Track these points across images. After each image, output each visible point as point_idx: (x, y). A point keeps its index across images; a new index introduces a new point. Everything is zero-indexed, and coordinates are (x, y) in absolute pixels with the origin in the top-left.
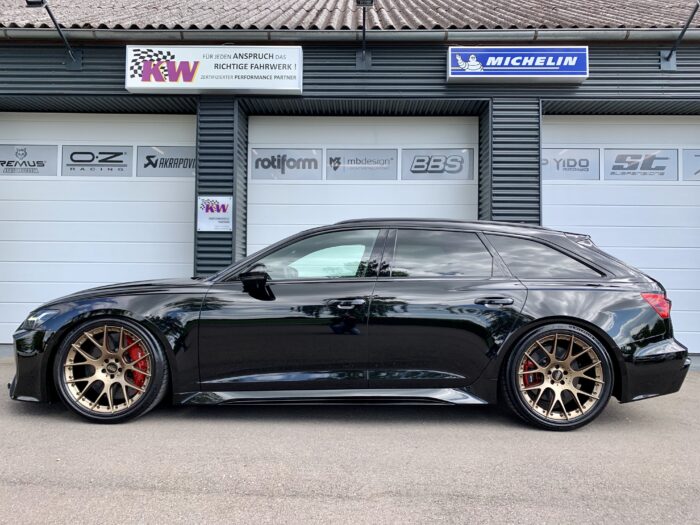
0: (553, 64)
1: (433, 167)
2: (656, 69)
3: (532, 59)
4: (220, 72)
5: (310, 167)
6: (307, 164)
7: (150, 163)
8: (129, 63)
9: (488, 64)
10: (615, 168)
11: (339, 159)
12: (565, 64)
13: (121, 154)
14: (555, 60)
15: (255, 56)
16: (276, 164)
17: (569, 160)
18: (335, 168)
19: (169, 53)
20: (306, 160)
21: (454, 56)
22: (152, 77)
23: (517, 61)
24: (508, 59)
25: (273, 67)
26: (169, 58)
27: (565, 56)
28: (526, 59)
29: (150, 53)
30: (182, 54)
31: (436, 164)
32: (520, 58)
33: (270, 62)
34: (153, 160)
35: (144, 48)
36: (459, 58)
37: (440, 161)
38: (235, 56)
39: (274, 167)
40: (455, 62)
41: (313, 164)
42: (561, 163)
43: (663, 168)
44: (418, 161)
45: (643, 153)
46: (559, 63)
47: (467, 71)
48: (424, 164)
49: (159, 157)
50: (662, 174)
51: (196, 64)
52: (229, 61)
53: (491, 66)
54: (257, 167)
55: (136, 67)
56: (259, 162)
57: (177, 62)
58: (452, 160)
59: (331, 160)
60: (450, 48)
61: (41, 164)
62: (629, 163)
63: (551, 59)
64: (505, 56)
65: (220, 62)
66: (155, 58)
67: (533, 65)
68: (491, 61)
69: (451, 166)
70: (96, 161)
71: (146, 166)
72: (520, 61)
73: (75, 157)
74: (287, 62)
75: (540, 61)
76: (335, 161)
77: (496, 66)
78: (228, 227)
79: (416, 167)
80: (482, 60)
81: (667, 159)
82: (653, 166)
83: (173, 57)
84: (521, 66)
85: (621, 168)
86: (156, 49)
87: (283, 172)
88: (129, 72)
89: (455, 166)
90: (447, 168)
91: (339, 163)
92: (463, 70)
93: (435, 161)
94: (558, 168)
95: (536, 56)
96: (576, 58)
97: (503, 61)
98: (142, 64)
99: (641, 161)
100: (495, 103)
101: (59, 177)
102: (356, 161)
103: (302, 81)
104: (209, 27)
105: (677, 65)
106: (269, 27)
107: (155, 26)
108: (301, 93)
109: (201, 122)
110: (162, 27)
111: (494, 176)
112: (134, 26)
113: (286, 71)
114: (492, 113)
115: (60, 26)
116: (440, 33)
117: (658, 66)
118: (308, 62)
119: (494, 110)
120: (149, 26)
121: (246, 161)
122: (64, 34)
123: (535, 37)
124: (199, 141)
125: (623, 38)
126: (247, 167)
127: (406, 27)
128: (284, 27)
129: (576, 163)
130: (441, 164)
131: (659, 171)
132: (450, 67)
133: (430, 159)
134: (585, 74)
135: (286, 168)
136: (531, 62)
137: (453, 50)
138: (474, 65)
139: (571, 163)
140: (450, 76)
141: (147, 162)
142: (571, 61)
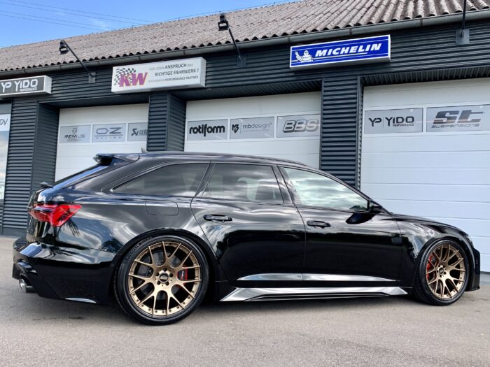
0: (363, 50)
1: (298, 128)
2: (453, 44)
3: (348, 48)
4: (158, 77)
5: (220, 132)
6: (219, 129)
7: (135, 133)
8: (114, 77)
9: (317, 55)
10: (436, 122)
11: (237, 125)
12: (372, 49)
13: (120, 128)
14: (364, 48)
15: (176, 66)
16: (201, 130)
17: (397, 118)
18: (235, 132)
19: (133, 69)
20: (219, 127)
21: (294, 53)
23: (337, 51)
24: (331, 50)
25: (186, 72)
26: (133, 72)
27: (372, 44)
28: (344, 48)
29: (124, 70)
30: (139, 69)
31: (300, 126)
32: (339, 49)
33: (185, 68)
34: (136, 131)
35: (121, 68)
36: (297, 54)
37: (302, 123)
38: (166, 67)
39: (200, 132)
40: (294, 57)
41: (222, 129)
42: (391, 121)
43: (478, 120)
44: (288, 124)
45: (461, 110)
46: (367, 49)
47: (302, 62)
48: (292, 126)
49: (138, 130)
50: (478, 125)
51: (146, 74)
52: (163, 71)
53: (318, 57)
54: (190, 133)
55: (117, 79)
56: (192, 130)
57: (137, 74)
58: (311, 123)
59: (233, 126)
60: (291, 47)
61: (83, 136)
62: (447, 118)
63: (361, 47)
64: (328, 49)
65: (158, 71)
66: (126, 73)
67: (348, 53)
68: (319, 53)
69: (309, 127)
70: (108, 134)
71: (132, 135)
72: (339, 51)
73: (99, 131)
74: (193, 68)
75: (353, 49)
76: (235, 128)
77: (322, 56)
79: (287, 128)
80: (312, 53)
81: (482, 113)
82: (469, 120)
83: (135, 71)
84: (339, 54)
85: (441, 122)
86: (127, 67)
87: (205, 135)
88: (113, 82)
89: (313, 127)
91: (238, 128)
92: (299, 61)
93: (299, 123)
94: (389, 125)
95: (350, 46)
96: (380, 45)
97: (327, 53)
98: (120, 77)
99: (458, 116)
100: (325, 82)
101: (91, 143)
102: (249, 126)
103: (204, 79)
104: (154, 51)
105: (470, 40)
106: (185, 47)
107: (128, 54)
108: (204, 86)
109: (150, 108)
110: (131, 54)
111: (323, 133)
112: (118, 56)
113: (193, 73)
114: (323, 89)
115: (84, 60)
116: (285, 39)
117: (454, 42)
118: (209, 66)
119: (325, 87)
120: (125, 55)
121: (184, 129)
122: (84, 64)
123: (351, 33)
124: (149, 119)
125: (419, 25)
126: (184, 133)
127: (265, 37)
128: (193, 46)
129: (403, 120)
130: (303, 126)
131: (475, 123)
132: (291, 61)
133: (296, 122)
134: (387, 55)
135: (207, 133)
136: (346, 51)
137: (293, 49)
138: (307, 57)
139: (400, 120)
140: (291, 66)
141: (133, 132)
142: (376, 47)
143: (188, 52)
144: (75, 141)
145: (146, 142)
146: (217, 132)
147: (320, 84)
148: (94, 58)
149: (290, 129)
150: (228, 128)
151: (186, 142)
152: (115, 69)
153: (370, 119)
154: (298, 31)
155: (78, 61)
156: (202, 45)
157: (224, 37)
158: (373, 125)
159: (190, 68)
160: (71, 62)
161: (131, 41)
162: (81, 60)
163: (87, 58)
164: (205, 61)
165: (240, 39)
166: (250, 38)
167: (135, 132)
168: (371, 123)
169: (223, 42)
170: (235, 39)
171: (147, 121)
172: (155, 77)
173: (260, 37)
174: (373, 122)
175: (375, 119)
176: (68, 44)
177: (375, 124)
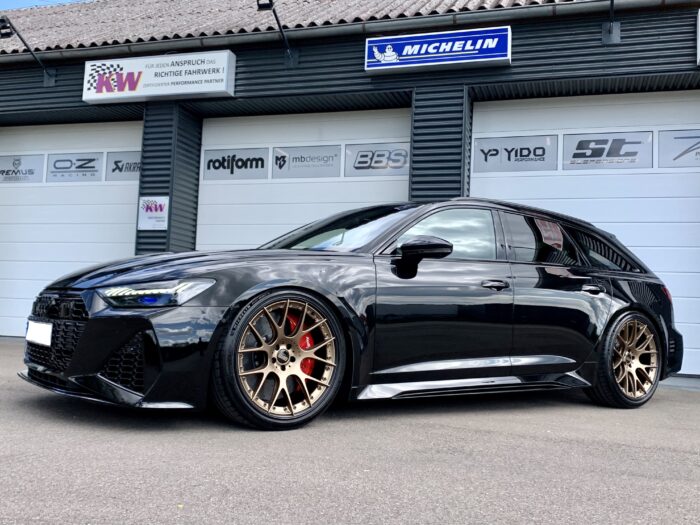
0: (472, 48)
1: (376, 162)
2: (598, 43)
3: (450, 44)
4: (159, 80)
5: (257, 166)
6: (254, 163)
8: (87, 77)
9: (404, 53)
10: (576, 156)
12: (485, 47)
13: (93, 160)
14: (474, 44)
15: (189, 62)
16: (226, 164)
17: (521, 149)
18: (281, 167)
19: (118, 66)
20: (254, 159)
21: (370, 48)
22: (104, 89)
23: (434, 48)
24: (425, 46)
25: (205, 72)
26: (118, 70)
27: (484, 38)
28: (444, 44)
29: (104, 67)
30: (129, 65)
31: (379, 159)
32: (437, 44)
33: (202, 67)
34: (120, 165)
35: (99, 63)
36: (375, 50)
37: (383, 155)
38: (173, 64)
39: (224, 168)
40: (371, 55)
41: (260, 163)
42: (513, 154)
43: (635, 154)
44: (362, 156)
45: (611, 138)
46: (478, 46)
47: (383, 62)
48: (367, 159)
49: (124, 162)
50: (633, 161)
51: (140, 73)
52: (167, 69)
53: (407, 55)
54: (209, 168)
55: (92, 81)
56: (212, 164)
57: (125, 73)
58: (396, 155)
59: (277, 159)
61: (31, 172)
62: (592, 149)
63: (470, 42)
64: (422, 44)
65: (159, 70)
66: (107, 71)
67: (451, 51)
68: (408, 50)
69: (394, 161)
70: (73, 168)
71: (114, 170)
72: (438, 48)
73: (58, 165)
74: (216, 66)
75: (458, 46)
76: (280, 161)
77: (412, 55)
78: (164, 226)
79: (360, 163)
80: (398, 49)
81: (639, 143)
82: (622, 152)
83: (122, 69)
84: (438, 52)
85: (583, 155)
86: (108, 63)
87: (232, 172)
88: (86, 85)
89: (398, 161)
90: (391, 164)
91: (285, 162)
92: (379, 61)
93: (379, 156)
94: (509, 159)
95: (454, 41)
96: (496, 40)
97: (420, 49)
98: (96, 78)
99: (607, 147)
100: (417, 94)
101: (44, 184)
102: (301, 159)
103: (233, 83)
104: (153, 39)
105: (622, 38)
106: (203, 34)
107: (110, 42)
108: (232, 94)
109: (145, 127)
110: (115, 42)
111: (414, 169)
112: (93, 44)
113: (215, 75)
114: (414, 103)
115: (37, 50)
116: (358, 27)
117: (600, 39)
118: (240, 64)
119: (417, 100)
120: (105, 43)
121: (199, 162)
122: (38, 56)
123: (454, 21)
124: (144, 145)
125: (551, 14)
126: (198, 168)
127: (327, 23)
128: (216, 33)
129: (530, 152)
130: (384, 159)
131: (630, 158)
132: (366, 60)
133: (373, 155)
134: (506, 55)
135: (235, 167)
136: (448, 48)
137: (370, 42)
138: (390, 56)
139: (525, 152)
140: (366, 69)
141: (115, 167)
142: (491, 43)
143: (207, 42)
144: (17, 179)
145: (137, 183)
146: (251, 167)
147: (409, 95)
148: (53, 47)
149: (365, 164)
150: (270, 162)
151: (201, 182)
152: (88, 65)
153: (482, 151)
154: (378, 16)
155: (27, 50)
156: (230, 32)
157: (265, 20)
158: (486, 160)
159: (212, 66)
160: (15, 51)
161: (110, 22)
162: (32, 49)
163: (42, 47)
164: (233, 57)
165: (289, 25)
166: (305, 24)
167: (118, 167)
168: (483, 156)
169: (263, 28)
170: (282, 23)
171: (140, 149)
172: (155, 79)
173: (319, 22)
174: (486, 155)
175: (490, 151)
176: (13, 22)
177: (489, 158)
